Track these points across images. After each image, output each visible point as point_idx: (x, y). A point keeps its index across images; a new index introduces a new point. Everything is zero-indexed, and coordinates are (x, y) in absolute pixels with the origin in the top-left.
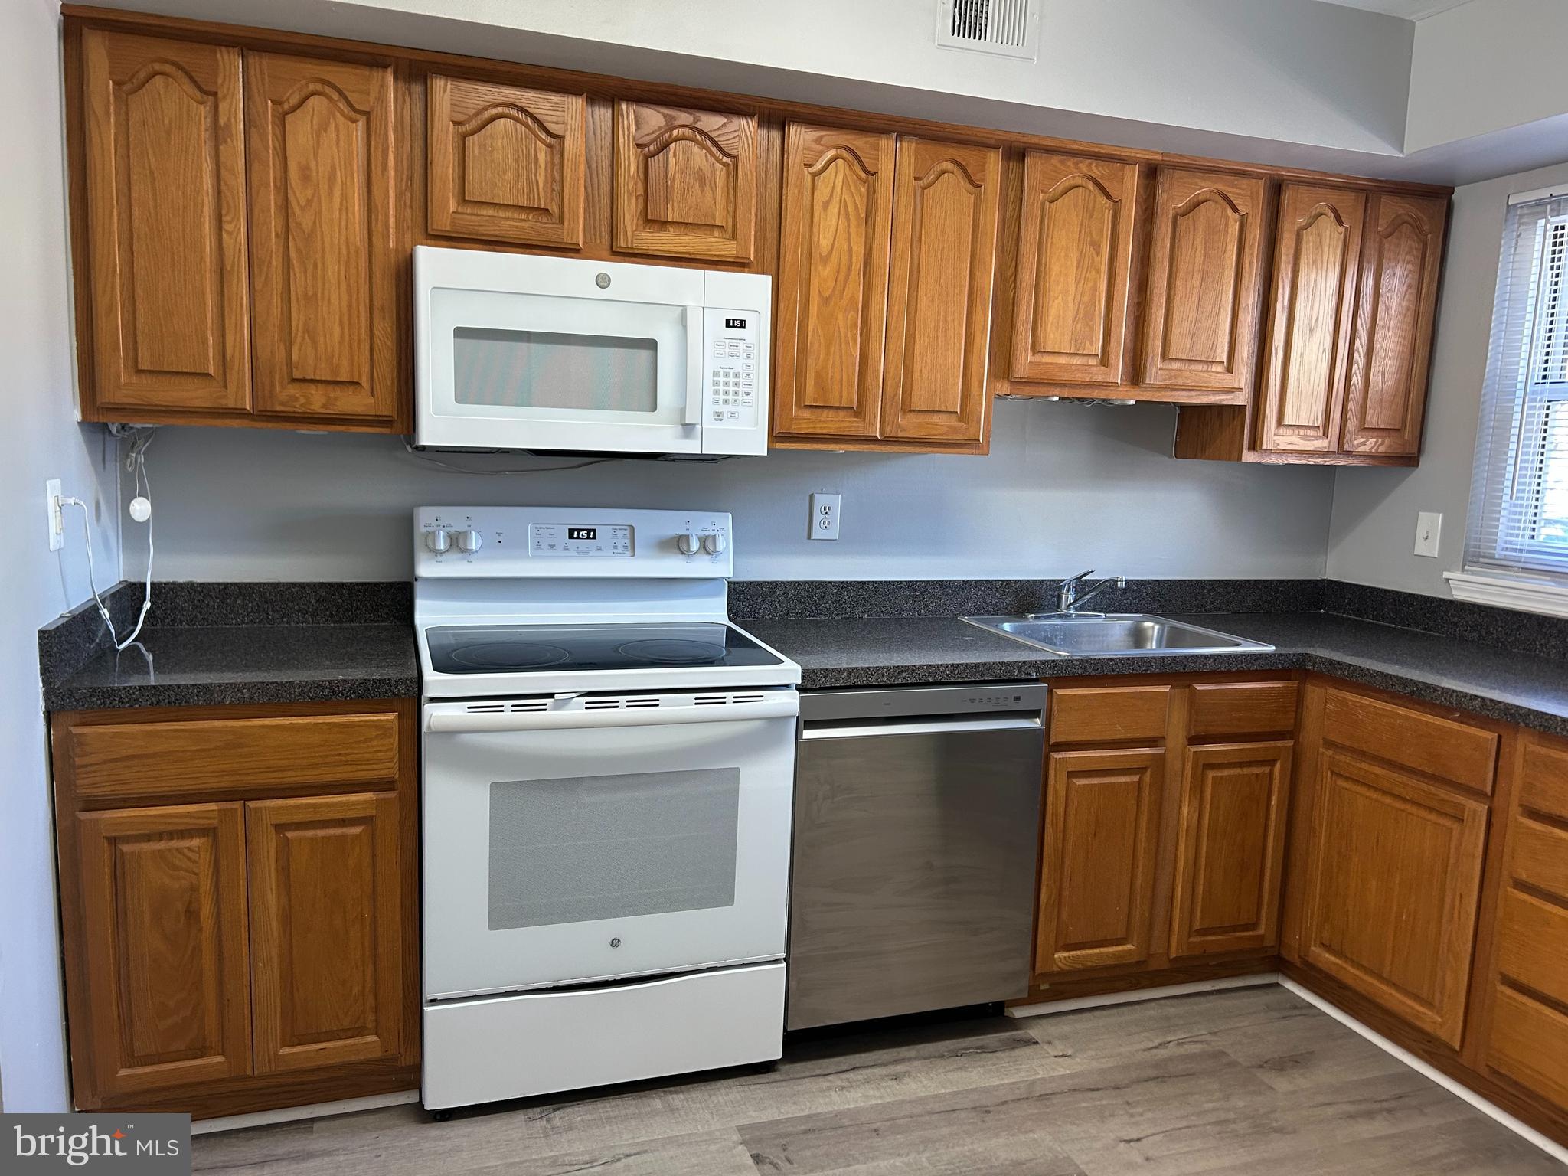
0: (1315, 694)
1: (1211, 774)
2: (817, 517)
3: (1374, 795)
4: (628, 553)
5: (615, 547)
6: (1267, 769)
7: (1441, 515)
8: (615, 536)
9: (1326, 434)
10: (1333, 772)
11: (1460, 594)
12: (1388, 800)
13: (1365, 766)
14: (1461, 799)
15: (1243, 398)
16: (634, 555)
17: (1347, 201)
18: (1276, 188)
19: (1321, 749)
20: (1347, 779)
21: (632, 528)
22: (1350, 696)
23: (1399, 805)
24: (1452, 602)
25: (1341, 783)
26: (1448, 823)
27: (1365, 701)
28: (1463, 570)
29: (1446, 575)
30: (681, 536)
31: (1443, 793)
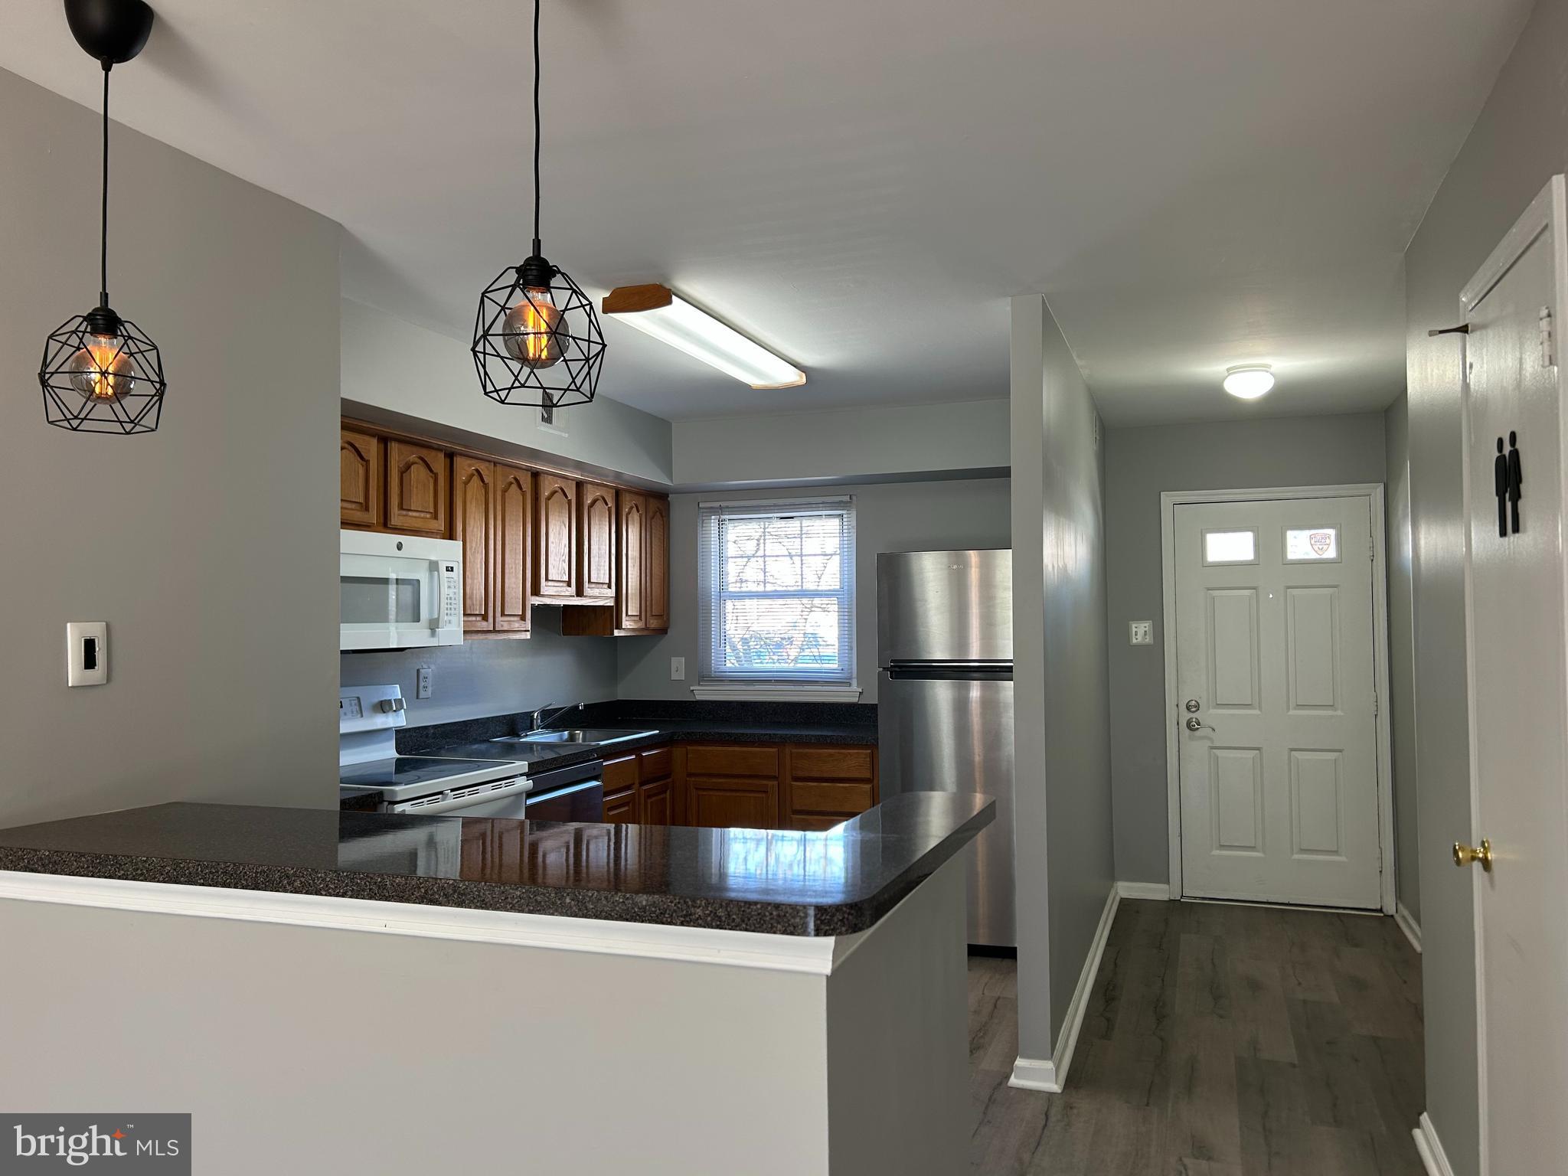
0: (678, 752)
1: (649, 801)
2: (422, 684)
3: (721, 794)
4: (359, 715)
5: (352, 712)
6: (664, 795)
7: (684, 659)
8: (351, 704)
9: (640, 619)
10: (697, 789)
11: (699, 698)
12: (728, 794)
13: (714, 780)
14: (765, 782)
15: (611, 603)
16: (362, 716)
17: (640, 500)
18: (618, 494)
19: (688, 779)
20: (704, 790)
21: (358, 698)
22: (700, 748)
23: (734, 794)
24: (697, 702)
25: (701, 793)
26: (760, 795)
27: (710, 748)
28: (699, 685)
29: (692, 688)
30: (382, 701)
31: (756, 782)
